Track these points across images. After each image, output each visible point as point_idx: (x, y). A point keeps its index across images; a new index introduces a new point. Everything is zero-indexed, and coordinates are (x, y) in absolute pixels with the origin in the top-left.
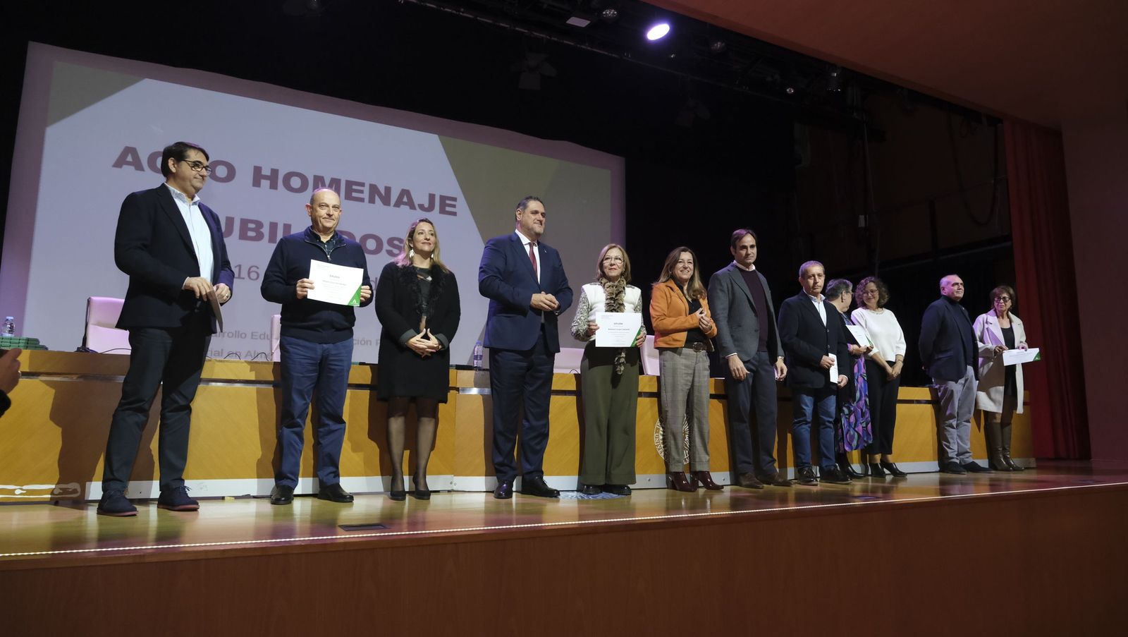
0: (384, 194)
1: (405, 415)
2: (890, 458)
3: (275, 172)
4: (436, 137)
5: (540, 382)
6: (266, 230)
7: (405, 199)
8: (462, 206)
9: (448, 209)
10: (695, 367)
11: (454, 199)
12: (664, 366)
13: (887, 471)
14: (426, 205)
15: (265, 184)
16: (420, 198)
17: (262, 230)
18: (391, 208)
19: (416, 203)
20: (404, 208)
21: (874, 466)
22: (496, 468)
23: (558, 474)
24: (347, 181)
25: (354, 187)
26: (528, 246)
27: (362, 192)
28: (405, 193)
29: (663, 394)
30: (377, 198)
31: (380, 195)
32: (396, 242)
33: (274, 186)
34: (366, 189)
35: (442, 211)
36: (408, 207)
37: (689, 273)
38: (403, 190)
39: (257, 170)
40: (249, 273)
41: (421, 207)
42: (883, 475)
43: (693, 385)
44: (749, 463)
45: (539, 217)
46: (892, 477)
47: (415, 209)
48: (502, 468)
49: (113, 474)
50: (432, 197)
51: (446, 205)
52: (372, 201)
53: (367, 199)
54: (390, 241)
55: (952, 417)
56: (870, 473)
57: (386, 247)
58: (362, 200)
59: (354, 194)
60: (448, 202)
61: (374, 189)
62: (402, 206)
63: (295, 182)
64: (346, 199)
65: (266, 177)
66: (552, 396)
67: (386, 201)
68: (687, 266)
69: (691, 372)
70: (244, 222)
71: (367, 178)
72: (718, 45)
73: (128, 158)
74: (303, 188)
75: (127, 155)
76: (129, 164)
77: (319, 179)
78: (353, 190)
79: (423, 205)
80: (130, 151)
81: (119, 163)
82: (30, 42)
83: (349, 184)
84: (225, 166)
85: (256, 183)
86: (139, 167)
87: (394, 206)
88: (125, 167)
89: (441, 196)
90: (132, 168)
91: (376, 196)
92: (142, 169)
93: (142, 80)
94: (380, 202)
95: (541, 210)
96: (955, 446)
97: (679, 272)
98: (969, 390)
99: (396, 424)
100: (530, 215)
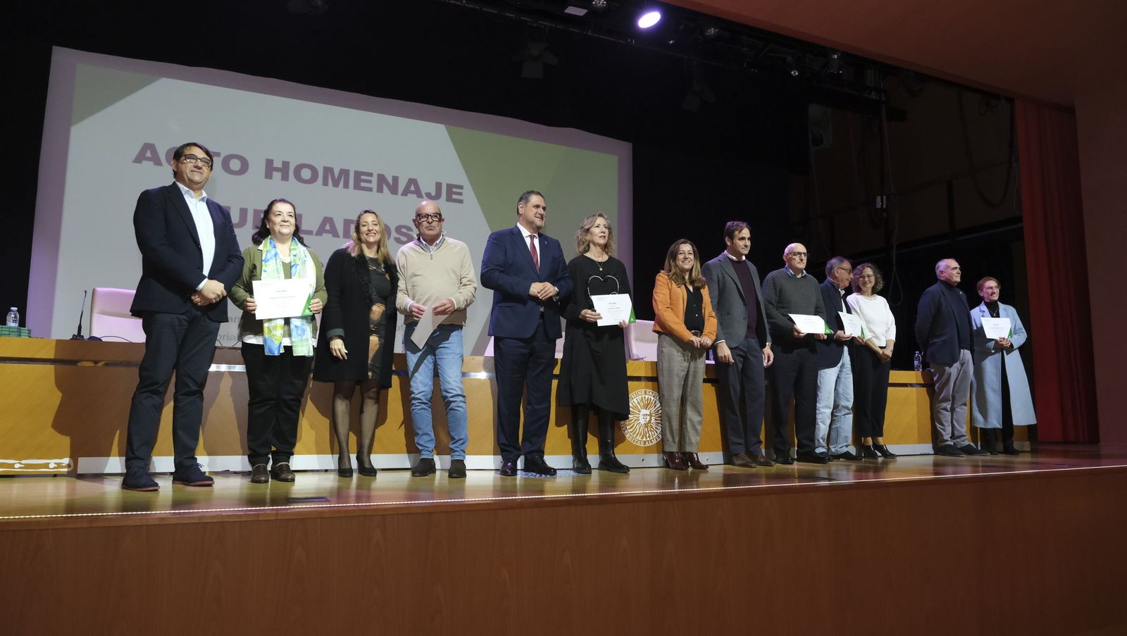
0: (391, 183)
2: (881, 440)
3: (286, 165)
4: (443, 125)
5: (541, 368)
7: (412, 188)
8: (468, 194)
9: (455, 197)
11: (461, 187)
12: (662, 352)
13: (879, 454)
14: (433, 194)
15: (277, 175)
16: (427, 186)
19: (423, 191)
20: (412, 197)
21: (867, 448)
22: (500, 448)
23: (558, 454)
24: (356, 172)
25: (363, 177)
26: (529, 238)
27: (370, 182)
28: (412, 182)
29: (660, 378)
30: (385, 188)
31: (387, 184)
32: (404, 230)
33: (285, 177)
34: (374, 179)
35: (449, 199)
36: (414, 196)
37: (691, 263)
38: (410, 179)
39: (269, 163)
42: (875, 456)
43: (688, 371)
44: (740, 444)
45: (541, 211)
46: (883, 458)
48: (507, 448)
49: (134, 454)
50: (439, 186)
51: (452, 193)
52: (380, 190)
53: (375, 188)
54: (398, 229)
55: (946, 400)
57: (394, 234)
58: (370, 190)
59: (363, 184)
60: (454, 190)
61: (382, 179)
62: (409, 195)
63: (306, 174)
65: (277, 170)
67: (394, 190)
68: (687, 257)
71: (374, 167)
72: (712, 31)
73: (147, 153)
74: (313, 179)
75: (147, 151)
76: (148, 159)
77: (328, 171)
78: (360, 180)
79: (430, 193)
80: (149, 147)
81: (140, 158)
82: (54, 47)
83: (358, 174)
84: (239, 159)
85: (269, 175)
86: (158, 162)
87: (402, 195)
88: (144, 162)
89: (447, 184)
90: (152, 163)
91: (384, 185)
92: (160, 164)
93: (159, 79)
94: (388, 192)
95: (543, 204)
96: (949, 429)
97: (681, 263)
98: (966, 373)
99: (342, 406)
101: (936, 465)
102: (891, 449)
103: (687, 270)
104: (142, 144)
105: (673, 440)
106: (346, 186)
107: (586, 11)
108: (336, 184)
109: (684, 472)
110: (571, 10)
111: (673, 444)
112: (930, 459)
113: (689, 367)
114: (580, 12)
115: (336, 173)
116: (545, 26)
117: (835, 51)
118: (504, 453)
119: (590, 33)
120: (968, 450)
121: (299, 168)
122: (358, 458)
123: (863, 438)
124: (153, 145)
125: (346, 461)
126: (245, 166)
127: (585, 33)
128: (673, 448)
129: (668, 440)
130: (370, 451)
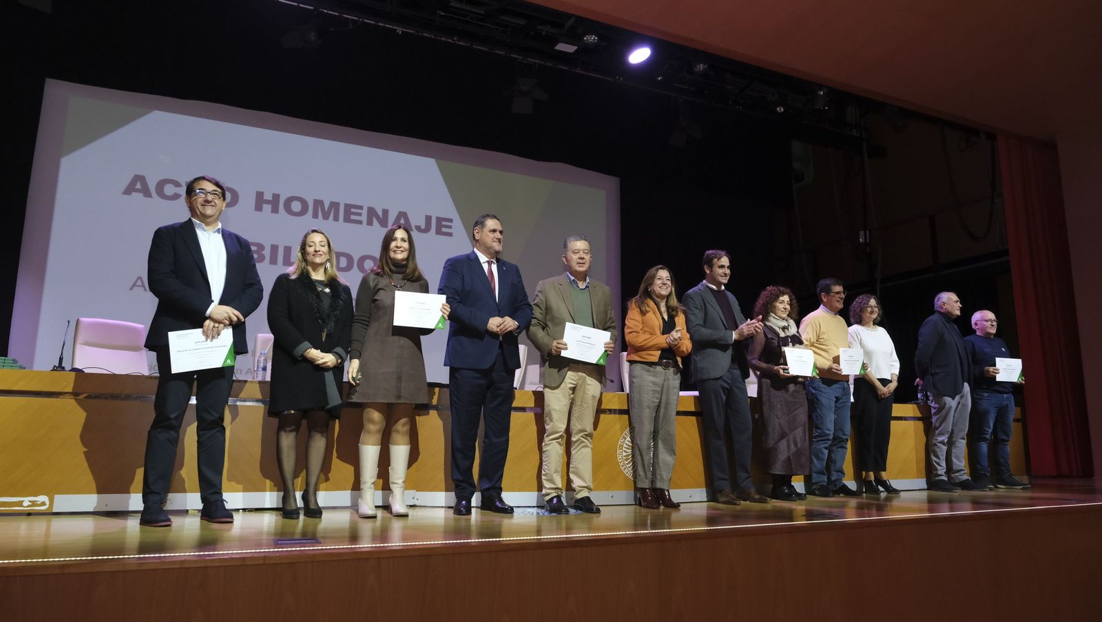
0: (381, 216)
1: (297, 430)
2: (884, 475)
3: (276, 197)
4: (433, 160)
6: (267, 252)
8: (458, 227)
9: (444, 230)
10: (663, 384)
11: (451, 221)
13: (881, 488)
14: (423, 227)
15: (267, 208)
16: (417, 220)
17: (263, 253)
19: (413, 223)
21: (868, 483)
22: (456, 484)
23: (519, 490)
24: (346, 205)
25: (353, 210)
26: (486, 264)
27: (360, 214)
28: (403, 215)
29: (632, 411)
30: (375, 221)
31: (377, 217)
33: (275, 210)
34: (365, 212)
35: (439, 232)
37: (668, 289)
38: (400, 212)
39: (260, 195)
41: (418, 228)
42: (877, 492)
45: (498, 235)
46: (886, 494)
48: (462, 484)
49: (150, 488)
50: (428, 219)
51: (441, 226)
52: (370, 223)
53: (365, 222)
55: (943, 433)
56: (864, 490)
58: (360, 222)
59: (353, 217)
60: (444, 223)
61: (372, 212)
63: (296, 206)
64: (344, 221)
65: (268, 202)
67: (383, 223)
69: (658, 389)
71: (365, 201)
72: (701, 67)
73: (137, 185)
74: (303, 212)
75: (136, 185)
76: (138, 191)
77: (318, 203)
78: (350, 214)
79: (420, 226)
80: (139, 178)
81: (129, 190)
82: (47, 79)
83: (348, 207)
85: (259, 208)
86: (147, 194)
88: (134, 194)
89: (437, 218)
90: (141, 195)
91: (374, 218)
92: (150, 196)
93: (151, 111)
94: (378, 225)
95: (499, 228)
96: (944, 464)
98: (965, 406)
99: (288, 441)
100: (489, 234)
101: (932, 502)
103: (664, 297)
104: (132, 176)
105: (645, 475)
106: (336, 219)
107: (576, 48)
108: (326, 217)
109: (655, 510)
110: (562, 47)
111: (645, 480)
112: (924, 495)
113: (660, 400)
114: (570, 49)
115: (327, 205)
116: (535, 63)
117: (821, 87)
119: (578, 70)
120: (964, 485)
121: (289, 201)
122: (304, 497)
124: (144, 177)
126: (235, 199)
127: (573, 70)
128: (645, 484)
129: (640, 475)
130: (316, 489)
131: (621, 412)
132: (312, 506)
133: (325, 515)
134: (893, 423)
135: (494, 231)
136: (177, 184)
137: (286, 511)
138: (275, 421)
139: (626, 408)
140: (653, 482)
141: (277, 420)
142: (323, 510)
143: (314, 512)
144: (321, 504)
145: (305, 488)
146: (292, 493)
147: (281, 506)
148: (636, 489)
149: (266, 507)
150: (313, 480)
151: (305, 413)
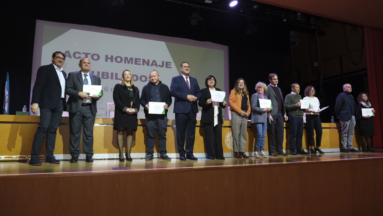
2: (320, 147)
3: (112, 57)
4: (164, 43)
5: (192, 123)
6: (110, 75)
7: (154, 64)
8: (173, 65)
9: (168, 66)
11: (170, 63)
12: (233, 117)
13: (317, 152)
14: (161, 65)
15: (109, 60)
16: (159, 63)
17: (108, 75)
18: (150, 67)
19: (158, 64)
20: (154, 66)
21: (312, 150)
24: (135, 58)
25: (137, 60)
27: (140, 62)
28: (154, 61)
30: (145, 64)
31: (146, 62)
33: (112, 61)
34: (141, 61)
35: (167, 67)
36: (155, 66)
37: (243, 86)
39: (107, 56)
40: (105, 89)
41: (160, 66)
42: (316, 153)
44: (274, 148)
45: (187, 68)
47: (158, 67)
50: (163, 62)
51: (167, 65)
52: (143, 64)
56: (310, 152)
58: (140, 64)
59: (138, 63)
60: (168, 64)
61: (144, 61)
62: (153, 66)
63: (119, 60)
64: (135, 64)
65: (109, 58)
66: (196, 128)
67: (148, 64)
68: (242, 84)
69: (241, 119)
70: (103, 73)
71: (142, 57)
72: (255, 7)
73: (67, 54)
74: (121, 61)
77: (126, 58)
78: (137, 61)
80: (67, 52)
82: (37, 20)
83: (136, 59)
84: (97, 55)
85: (106, 60)
87: (151, 66)
89: (166, 62)
90: (68, 58)
91: (145, 63)
92: (71, 58)
93: (70, 29)
94: (146, 65)
96: (346, 143)
97: (239, 86)
98: (353, 124)
99: (120, 137)
100: (184, 68)
102: (322, 150)
103: (242, 89)
104: (65, 51)
105: (237, 148)
106: (132, 63)
107: (212, 1)
108: (129, 63)
109: (240, 159)
110: (207, 1)
111: (237, 149)
113: (242, 123)
114: (210, 2)
115: (129, 60)
116: (198, 7)
117: (299, 12)
118: (180, 153)
119: (213, 9)
121: (116, 58)
122: (126, 155)
123: (310, 147)
124: (69, 51)
125: (122, 156)
126: (99, 58)
127: (212, 9)
128: (237, 151)
129: (235, 148)
130: (130, 152)
131: (229, 127)
132: (129, 158)
133: (133, 160)
134: (323, 130)
135: (185, 67)
136: (80, 53)
137: (121, 160)
138: (116, 131)
139: (230, 125)
140: (239, 150)
141: (117, 131)
142: (133, 159)
143: (129, 159)
144: (132, 157)
145: (126, 152)
146: (122, 154)
147: (119, 158)
148: (234, 152)
149: (115, 158)
150: (129, 149)
151: (125, 129)
